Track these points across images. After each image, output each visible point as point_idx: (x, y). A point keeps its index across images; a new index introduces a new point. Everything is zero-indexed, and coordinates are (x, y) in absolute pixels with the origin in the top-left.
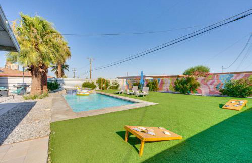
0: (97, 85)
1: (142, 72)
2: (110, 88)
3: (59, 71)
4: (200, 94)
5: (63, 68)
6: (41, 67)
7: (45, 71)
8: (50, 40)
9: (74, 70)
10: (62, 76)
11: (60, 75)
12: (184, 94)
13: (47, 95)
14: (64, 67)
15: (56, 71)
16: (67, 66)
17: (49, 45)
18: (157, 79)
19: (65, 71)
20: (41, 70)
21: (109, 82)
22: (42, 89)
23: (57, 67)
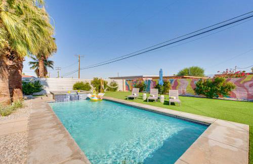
0: (91, 86)
1: (161, 69)
2: (108, 90)
3: (41, 68)
4: (233, 99)
5: (46, 65)
6: (7, 56)
7: (18, 65)
8: (25, 7)
9: (58, 69)
10: (45, 75)
11: (41, 74)
12: (211, 98)
13: (20, 106)
14: (47, 63)
15: (36, 68)
16: (50, 62)
17: (24, 17)
18: (168, 80)
19: (48, 69)
20: (9, 63)
21: (107, 83)
22: (12, 96)
23: (38, 63)
